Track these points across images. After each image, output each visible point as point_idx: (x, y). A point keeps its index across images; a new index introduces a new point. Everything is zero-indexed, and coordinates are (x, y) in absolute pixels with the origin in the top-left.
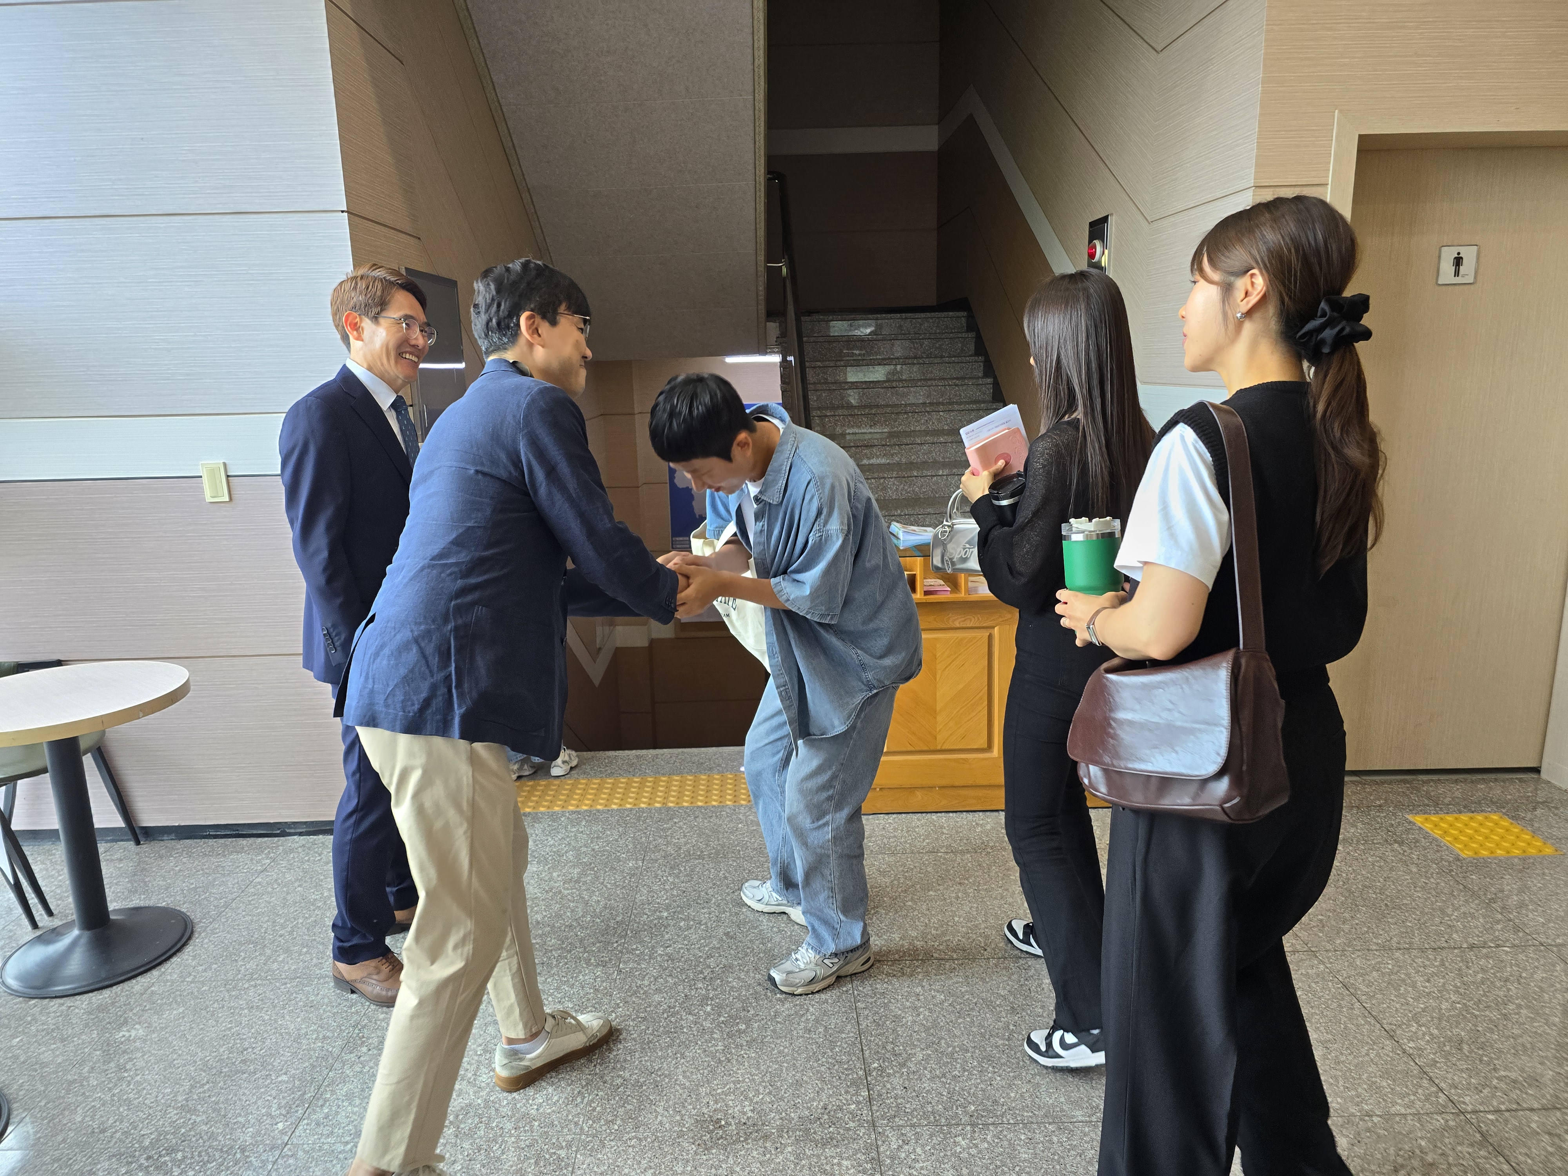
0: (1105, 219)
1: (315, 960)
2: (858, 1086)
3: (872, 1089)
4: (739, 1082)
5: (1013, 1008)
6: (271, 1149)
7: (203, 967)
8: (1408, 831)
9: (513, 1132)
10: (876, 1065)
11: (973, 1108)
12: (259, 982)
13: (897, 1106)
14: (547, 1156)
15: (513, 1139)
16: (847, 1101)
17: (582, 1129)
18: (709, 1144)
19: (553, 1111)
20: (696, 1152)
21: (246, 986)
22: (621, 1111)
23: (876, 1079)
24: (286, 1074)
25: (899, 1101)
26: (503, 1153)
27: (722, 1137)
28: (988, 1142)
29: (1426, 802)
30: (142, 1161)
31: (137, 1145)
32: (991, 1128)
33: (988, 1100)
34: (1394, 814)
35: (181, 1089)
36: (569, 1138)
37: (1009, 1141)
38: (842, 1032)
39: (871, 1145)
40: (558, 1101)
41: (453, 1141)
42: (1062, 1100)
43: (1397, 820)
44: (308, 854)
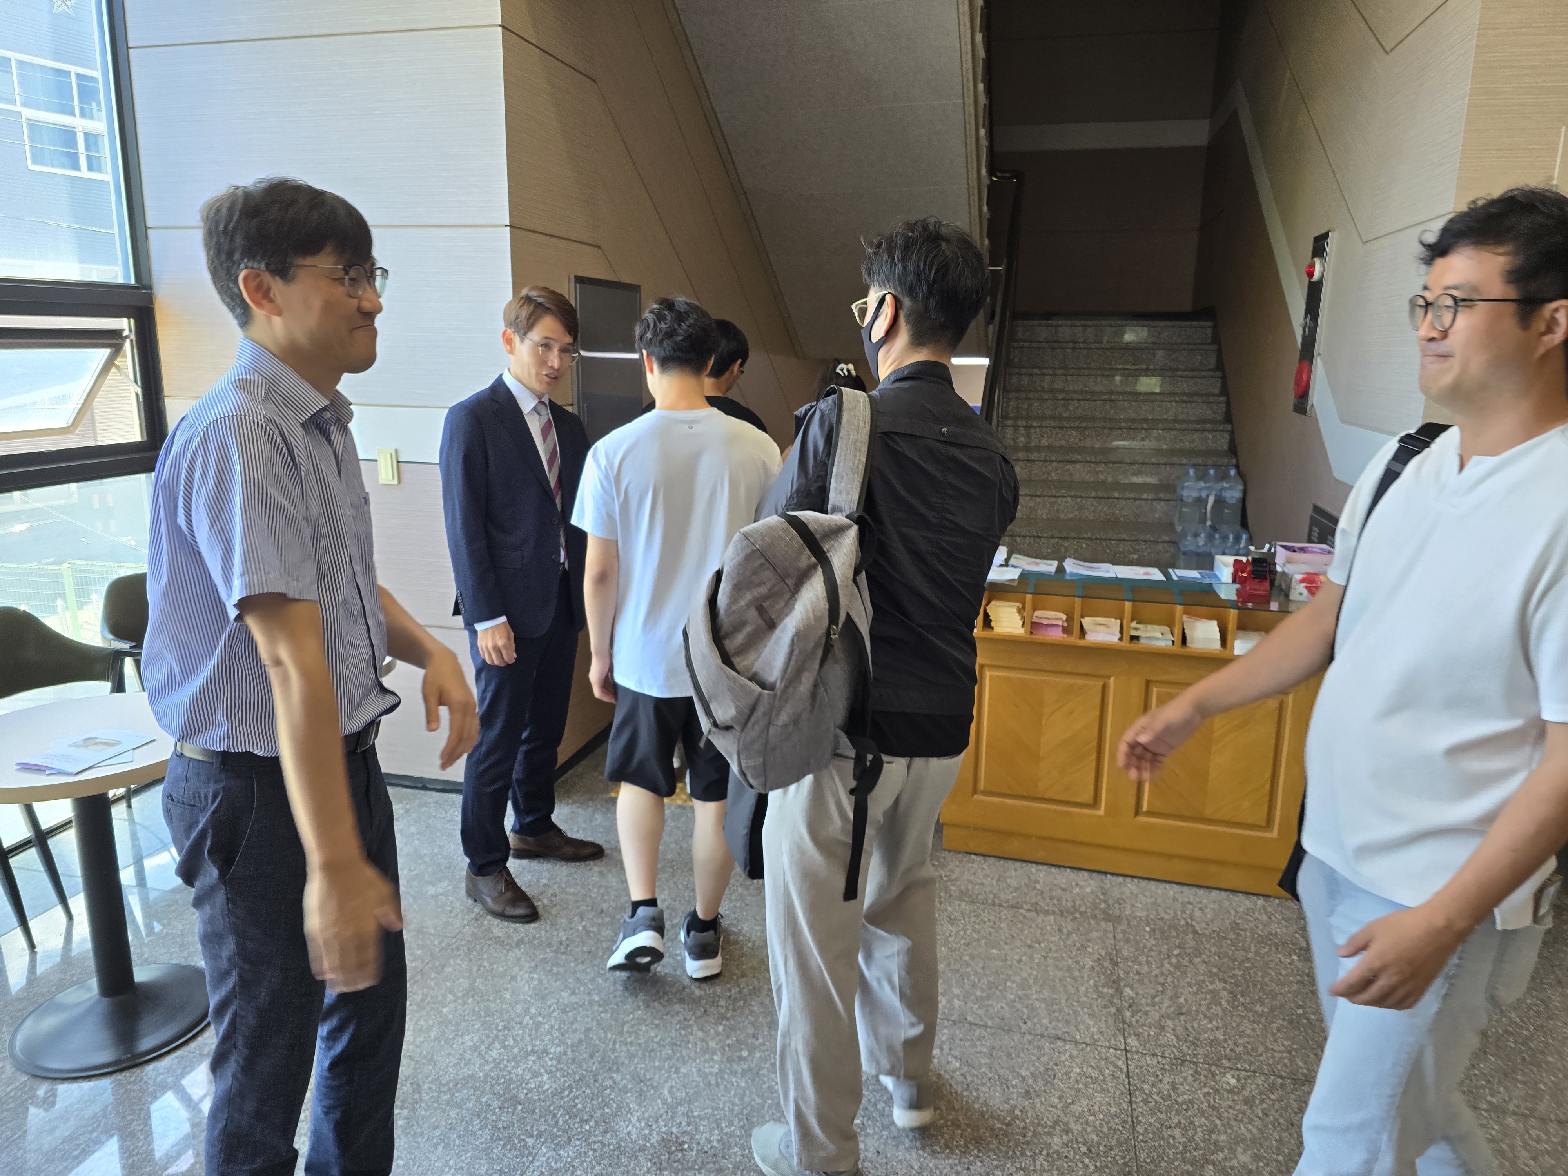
4: (717, 1108)
9: (497, 1110)
18: (664, 1164)
27: (679, 1161)
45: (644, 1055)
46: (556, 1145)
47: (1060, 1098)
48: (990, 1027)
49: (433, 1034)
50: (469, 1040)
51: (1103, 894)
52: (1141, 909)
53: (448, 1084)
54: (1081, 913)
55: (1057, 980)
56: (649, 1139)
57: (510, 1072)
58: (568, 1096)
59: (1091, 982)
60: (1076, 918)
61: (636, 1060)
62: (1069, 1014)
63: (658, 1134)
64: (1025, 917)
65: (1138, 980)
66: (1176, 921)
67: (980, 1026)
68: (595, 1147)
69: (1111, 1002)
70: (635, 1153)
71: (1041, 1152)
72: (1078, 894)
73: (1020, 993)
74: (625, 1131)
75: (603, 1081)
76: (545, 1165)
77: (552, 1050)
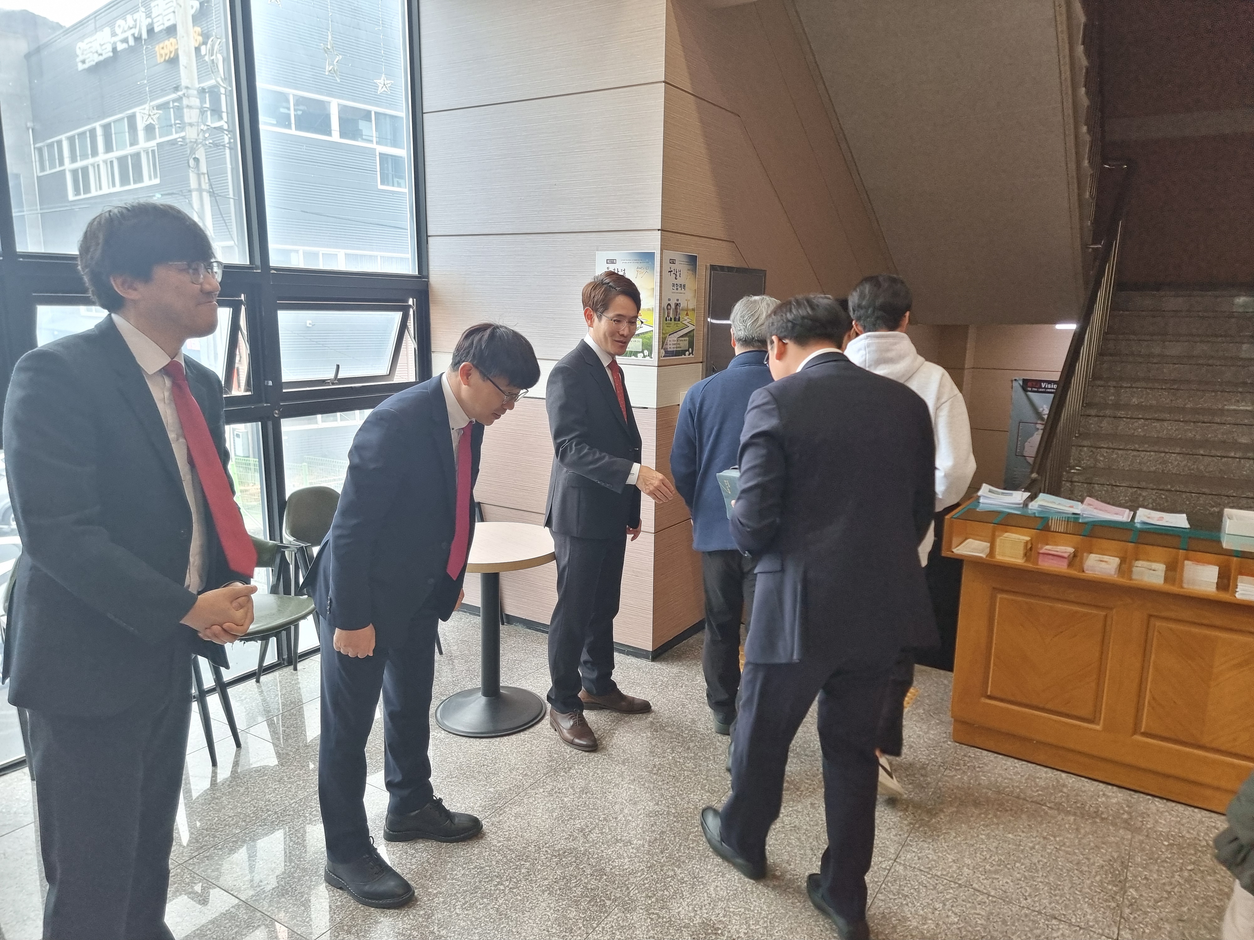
19: (620, 875)
45: (701, 860)
48: (993, 896)
49: (555, 815)
50: (578, 824)
51: (1128, 806)
52: (1164, 825)
53: (559, 850)
54: (1103, 819)
55: (1064, 870)
57: (602, 851)
58: (640, 877)
59: (1098, 878)
60: (1096, 822)
61: (693, 862)
62: (1069, 900)
63: (700, 918)
64: (1046, 813)
65: (1145, 885)
66: (1197, 842)
67: (983, 893)
69: (1113, 898)
72: (1103, 803)
73: (1026, 874)
74: (677, 911)
75: (668, 870)
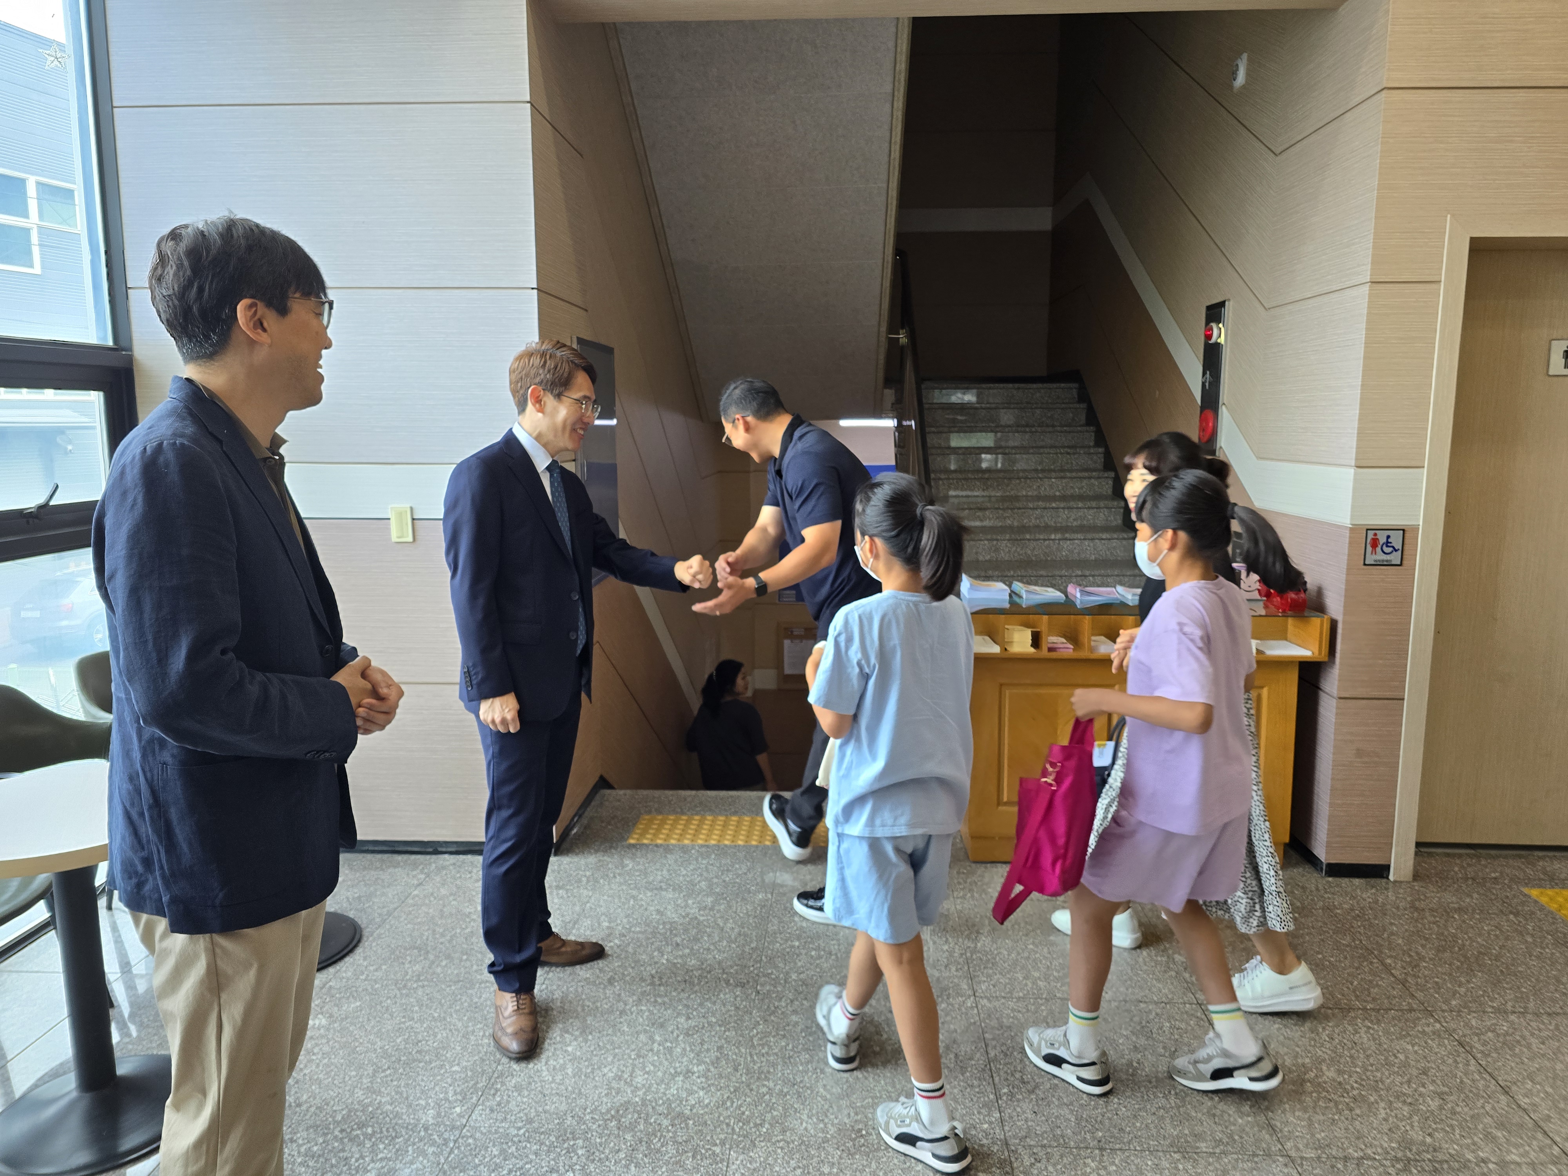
0: (1222, 304)
1: (475, 967)
2: (990, 1109)
3: (1004, 1112)
4: (876, 1097)
5: (1135, 1047)
6: (451, 1130)
7: (374, 967)
8: (1523, 903)
9: (670, 1128)
10: (1005, 1090)
11: (1100, 1134)
12: (426, 983)
13: (1028, 1127)
14: (703, 1151)
15: (671, 1134)
16: (979, 1119)
17: (733, 1129)
18: (853, 1150)
20: (841, 1158)
21: (415, 985)
22: (768, 1116)
23: (1006, 1103)
24: (458, 1064)
25: (1030, 1124)
26: (662, 1146)
27: (864, 1145)
28: (1116, 1165)
29: (1542, 876)
30: (337, 1133)
31: (330, 1119)
32: (1118, 1152)
33: (1115, 1127)
34: (1510, 887)
35: (366, 1073)
36: (722, 1136)
37: (1137, 1166)
38: (971, 1059)
39: (1005, 1160)
40: (709, 1104)
41: (616, 1132)
42: (1186, 1132)
43: (1513, 893)
44: (459, 872)
46: (744, 1148)
47: (1164, 1048)
56: (828, 1132)
68: (781, 1144)
70: (820, 1144)
71: (1170, 1092)
76: (741, 1167)
77: (695, 1069)
